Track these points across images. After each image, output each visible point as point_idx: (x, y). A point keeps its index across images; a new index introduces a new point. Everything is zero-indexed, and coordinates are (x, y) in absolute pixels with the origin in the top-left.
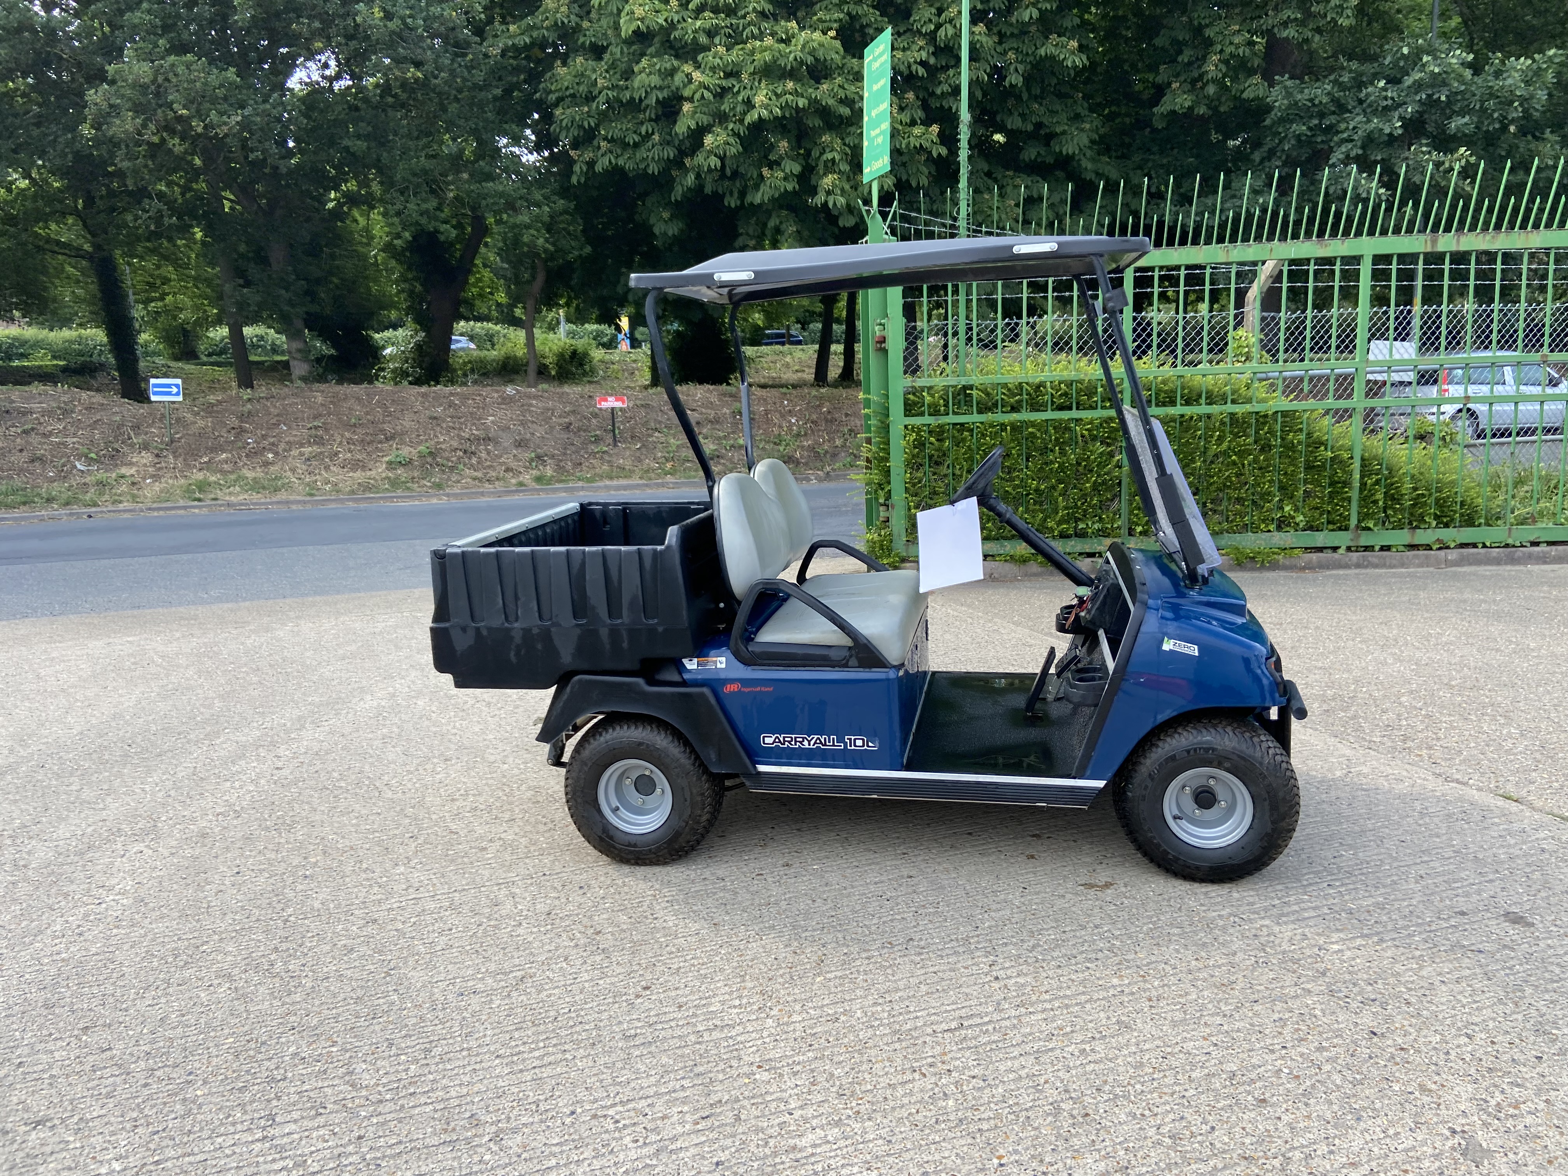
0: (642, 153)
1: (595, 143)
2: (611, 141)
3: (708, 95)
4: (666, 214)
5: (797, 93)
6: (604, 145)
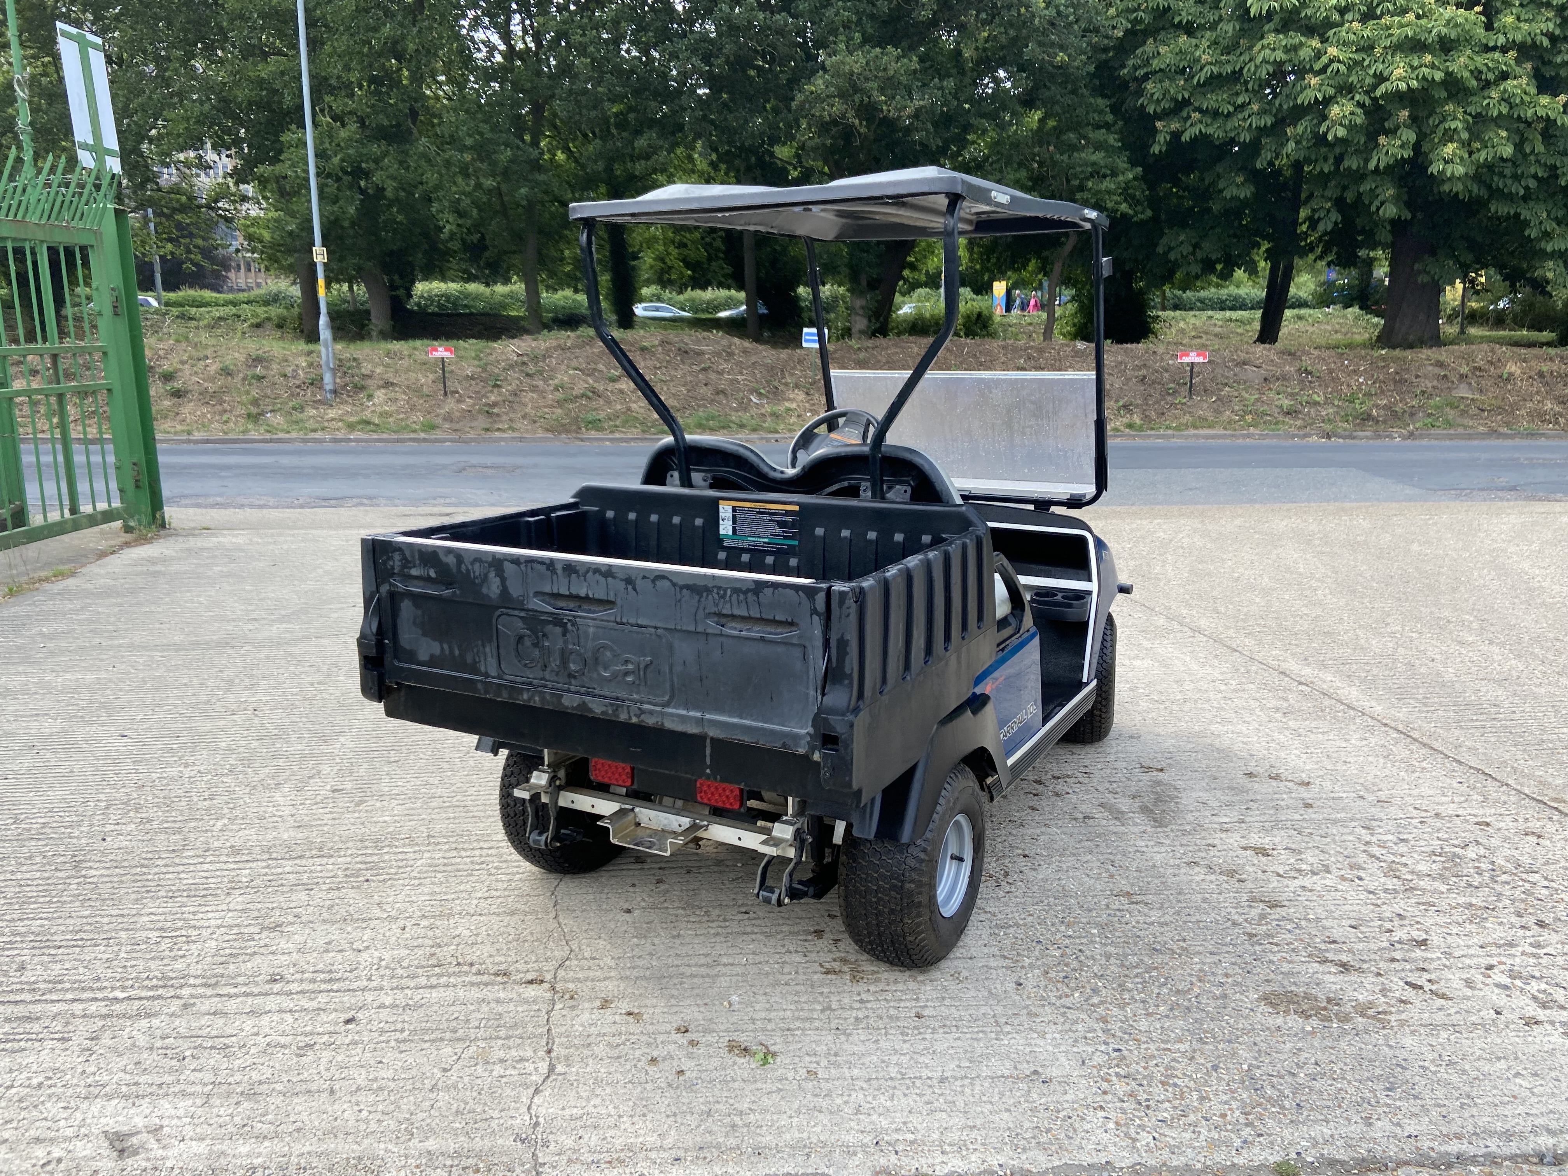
0: (1233, 122)
2: (1205, 112)
3: (1342, 68)
4: (1240, 179)
5: (1433, 66)
6: (1196, 116)
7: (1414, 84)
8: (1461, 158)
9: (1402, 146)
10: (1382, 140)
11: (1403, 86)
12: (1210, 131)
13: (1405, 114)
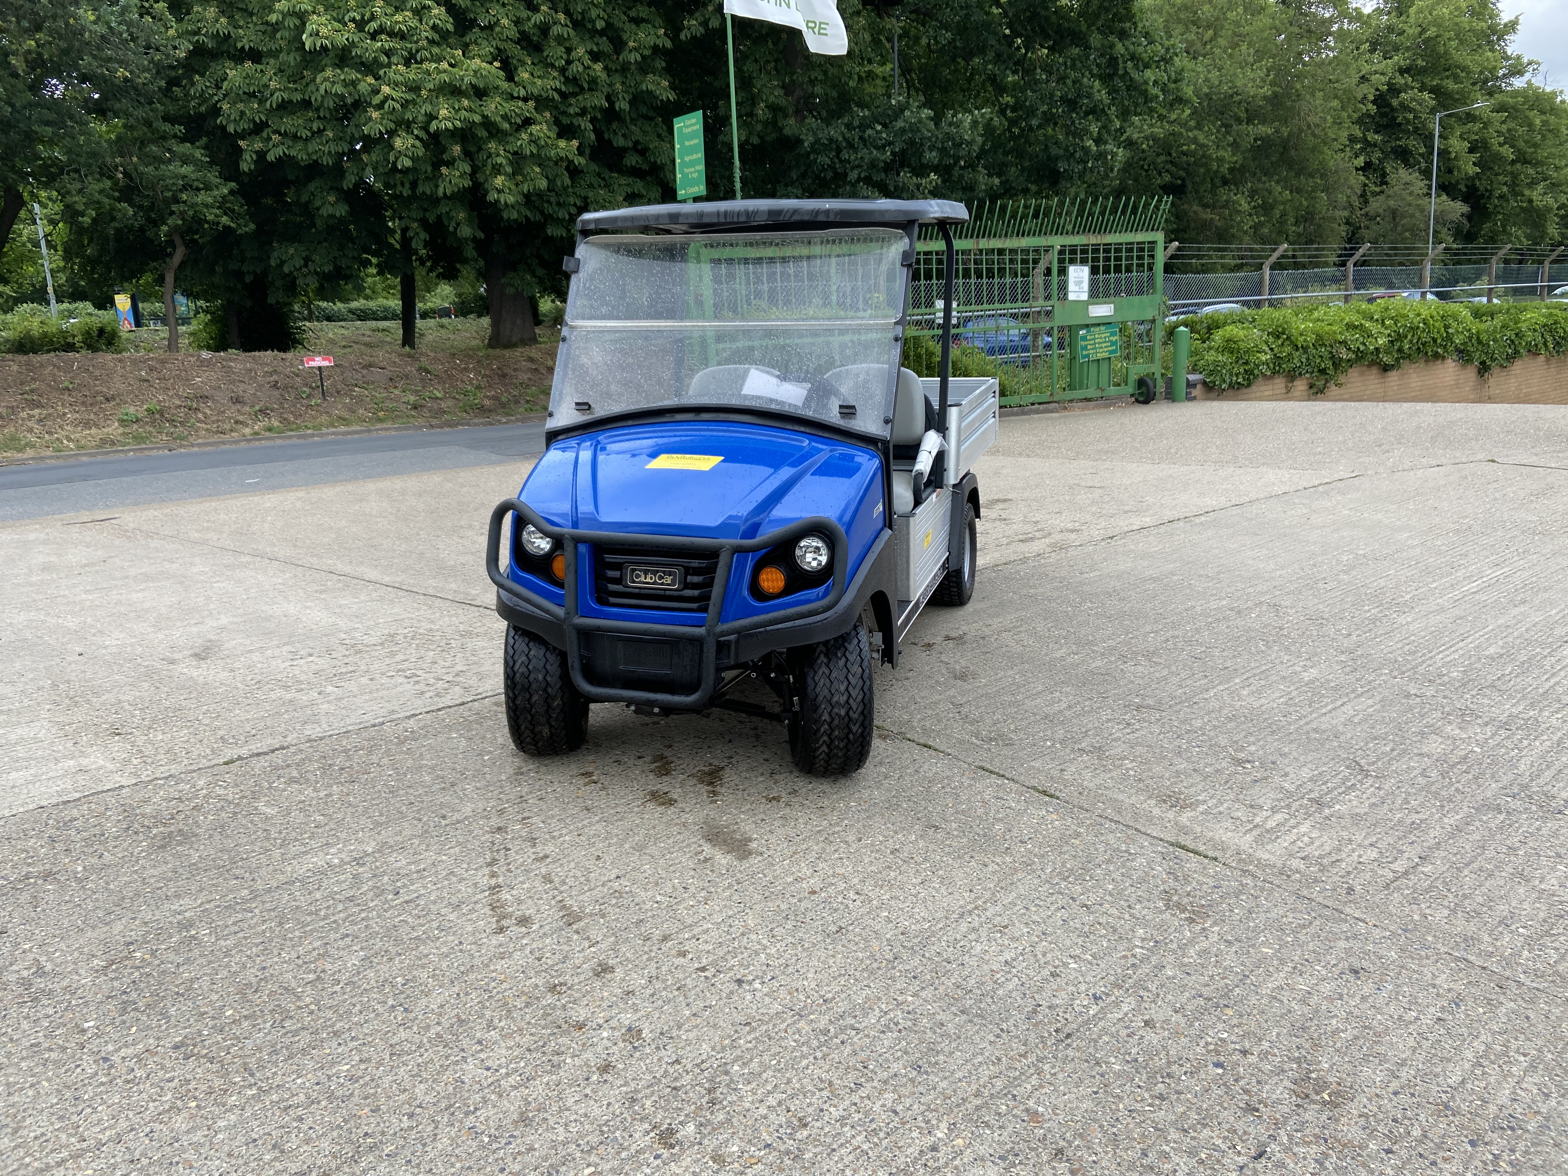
0: (313, 146)
1: (265, 134)
2: (284, 135)
3: (398, 106)
4: (332, 199)
5: (470, 110)
6: (275, 138)
7: (458, 124)
8: (510, 189)
9: (461, 176)
10: (444, 170)
11: (450, 125)
12: (293, 153)
13: (457, 149)
